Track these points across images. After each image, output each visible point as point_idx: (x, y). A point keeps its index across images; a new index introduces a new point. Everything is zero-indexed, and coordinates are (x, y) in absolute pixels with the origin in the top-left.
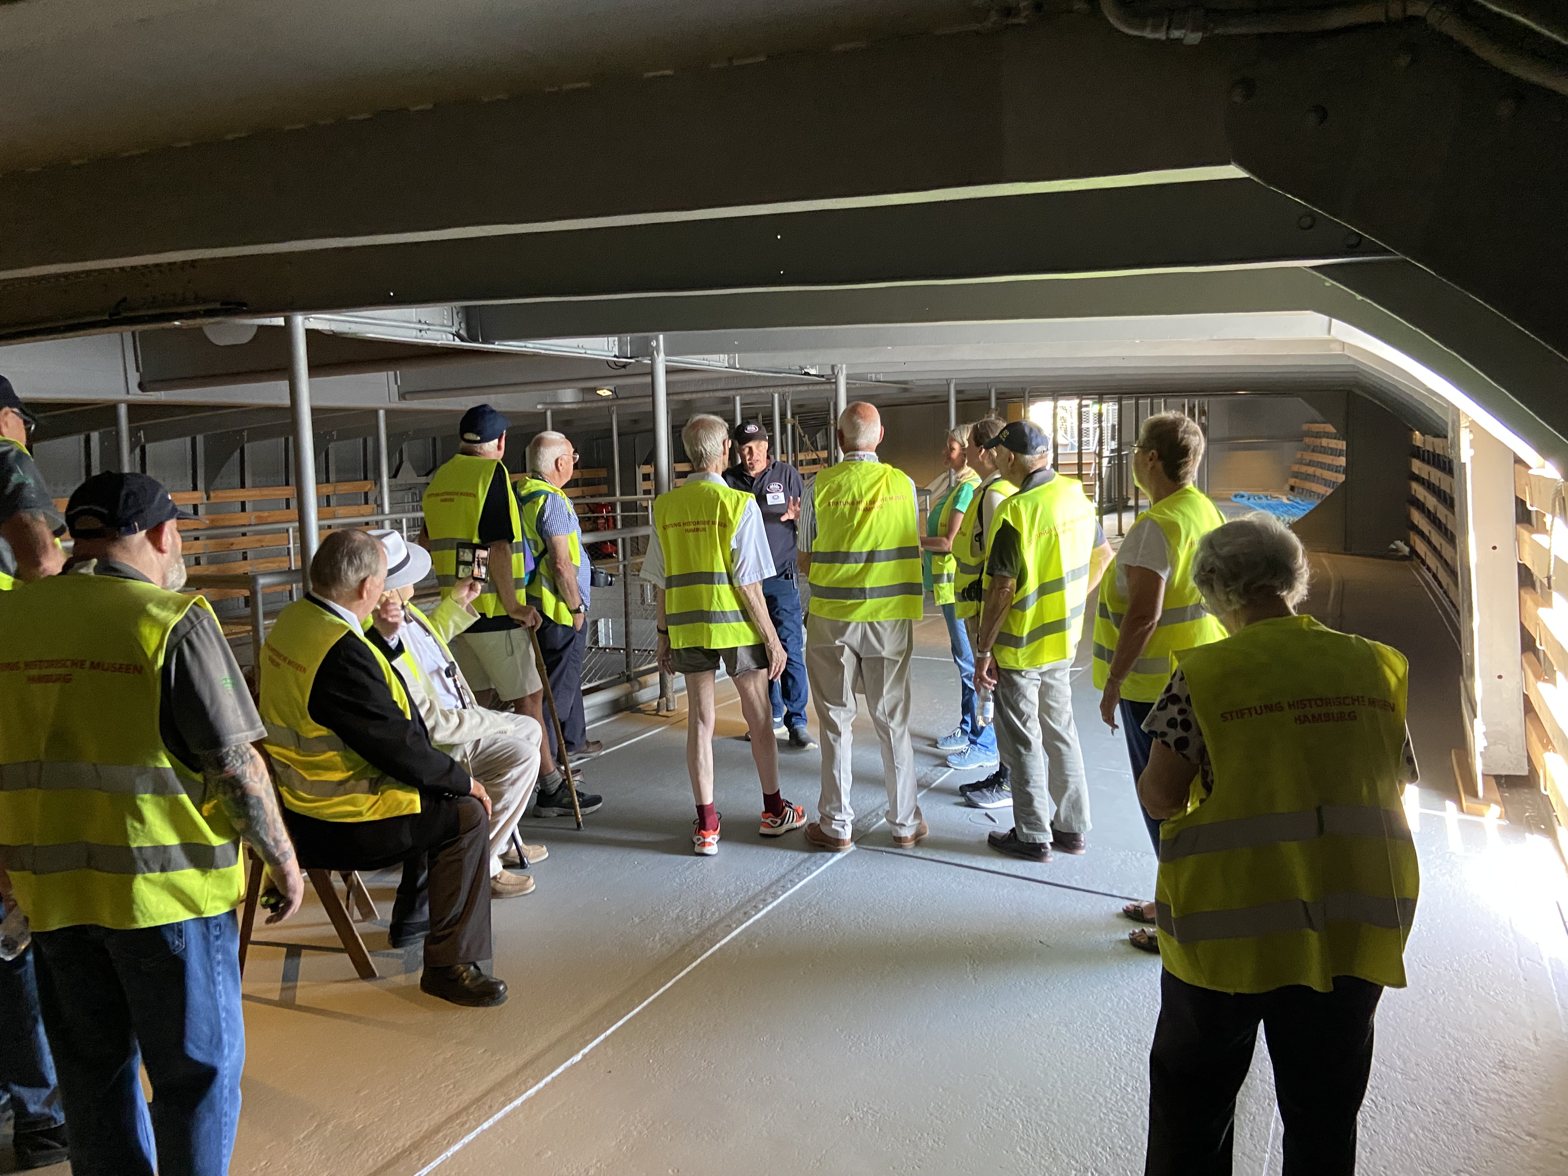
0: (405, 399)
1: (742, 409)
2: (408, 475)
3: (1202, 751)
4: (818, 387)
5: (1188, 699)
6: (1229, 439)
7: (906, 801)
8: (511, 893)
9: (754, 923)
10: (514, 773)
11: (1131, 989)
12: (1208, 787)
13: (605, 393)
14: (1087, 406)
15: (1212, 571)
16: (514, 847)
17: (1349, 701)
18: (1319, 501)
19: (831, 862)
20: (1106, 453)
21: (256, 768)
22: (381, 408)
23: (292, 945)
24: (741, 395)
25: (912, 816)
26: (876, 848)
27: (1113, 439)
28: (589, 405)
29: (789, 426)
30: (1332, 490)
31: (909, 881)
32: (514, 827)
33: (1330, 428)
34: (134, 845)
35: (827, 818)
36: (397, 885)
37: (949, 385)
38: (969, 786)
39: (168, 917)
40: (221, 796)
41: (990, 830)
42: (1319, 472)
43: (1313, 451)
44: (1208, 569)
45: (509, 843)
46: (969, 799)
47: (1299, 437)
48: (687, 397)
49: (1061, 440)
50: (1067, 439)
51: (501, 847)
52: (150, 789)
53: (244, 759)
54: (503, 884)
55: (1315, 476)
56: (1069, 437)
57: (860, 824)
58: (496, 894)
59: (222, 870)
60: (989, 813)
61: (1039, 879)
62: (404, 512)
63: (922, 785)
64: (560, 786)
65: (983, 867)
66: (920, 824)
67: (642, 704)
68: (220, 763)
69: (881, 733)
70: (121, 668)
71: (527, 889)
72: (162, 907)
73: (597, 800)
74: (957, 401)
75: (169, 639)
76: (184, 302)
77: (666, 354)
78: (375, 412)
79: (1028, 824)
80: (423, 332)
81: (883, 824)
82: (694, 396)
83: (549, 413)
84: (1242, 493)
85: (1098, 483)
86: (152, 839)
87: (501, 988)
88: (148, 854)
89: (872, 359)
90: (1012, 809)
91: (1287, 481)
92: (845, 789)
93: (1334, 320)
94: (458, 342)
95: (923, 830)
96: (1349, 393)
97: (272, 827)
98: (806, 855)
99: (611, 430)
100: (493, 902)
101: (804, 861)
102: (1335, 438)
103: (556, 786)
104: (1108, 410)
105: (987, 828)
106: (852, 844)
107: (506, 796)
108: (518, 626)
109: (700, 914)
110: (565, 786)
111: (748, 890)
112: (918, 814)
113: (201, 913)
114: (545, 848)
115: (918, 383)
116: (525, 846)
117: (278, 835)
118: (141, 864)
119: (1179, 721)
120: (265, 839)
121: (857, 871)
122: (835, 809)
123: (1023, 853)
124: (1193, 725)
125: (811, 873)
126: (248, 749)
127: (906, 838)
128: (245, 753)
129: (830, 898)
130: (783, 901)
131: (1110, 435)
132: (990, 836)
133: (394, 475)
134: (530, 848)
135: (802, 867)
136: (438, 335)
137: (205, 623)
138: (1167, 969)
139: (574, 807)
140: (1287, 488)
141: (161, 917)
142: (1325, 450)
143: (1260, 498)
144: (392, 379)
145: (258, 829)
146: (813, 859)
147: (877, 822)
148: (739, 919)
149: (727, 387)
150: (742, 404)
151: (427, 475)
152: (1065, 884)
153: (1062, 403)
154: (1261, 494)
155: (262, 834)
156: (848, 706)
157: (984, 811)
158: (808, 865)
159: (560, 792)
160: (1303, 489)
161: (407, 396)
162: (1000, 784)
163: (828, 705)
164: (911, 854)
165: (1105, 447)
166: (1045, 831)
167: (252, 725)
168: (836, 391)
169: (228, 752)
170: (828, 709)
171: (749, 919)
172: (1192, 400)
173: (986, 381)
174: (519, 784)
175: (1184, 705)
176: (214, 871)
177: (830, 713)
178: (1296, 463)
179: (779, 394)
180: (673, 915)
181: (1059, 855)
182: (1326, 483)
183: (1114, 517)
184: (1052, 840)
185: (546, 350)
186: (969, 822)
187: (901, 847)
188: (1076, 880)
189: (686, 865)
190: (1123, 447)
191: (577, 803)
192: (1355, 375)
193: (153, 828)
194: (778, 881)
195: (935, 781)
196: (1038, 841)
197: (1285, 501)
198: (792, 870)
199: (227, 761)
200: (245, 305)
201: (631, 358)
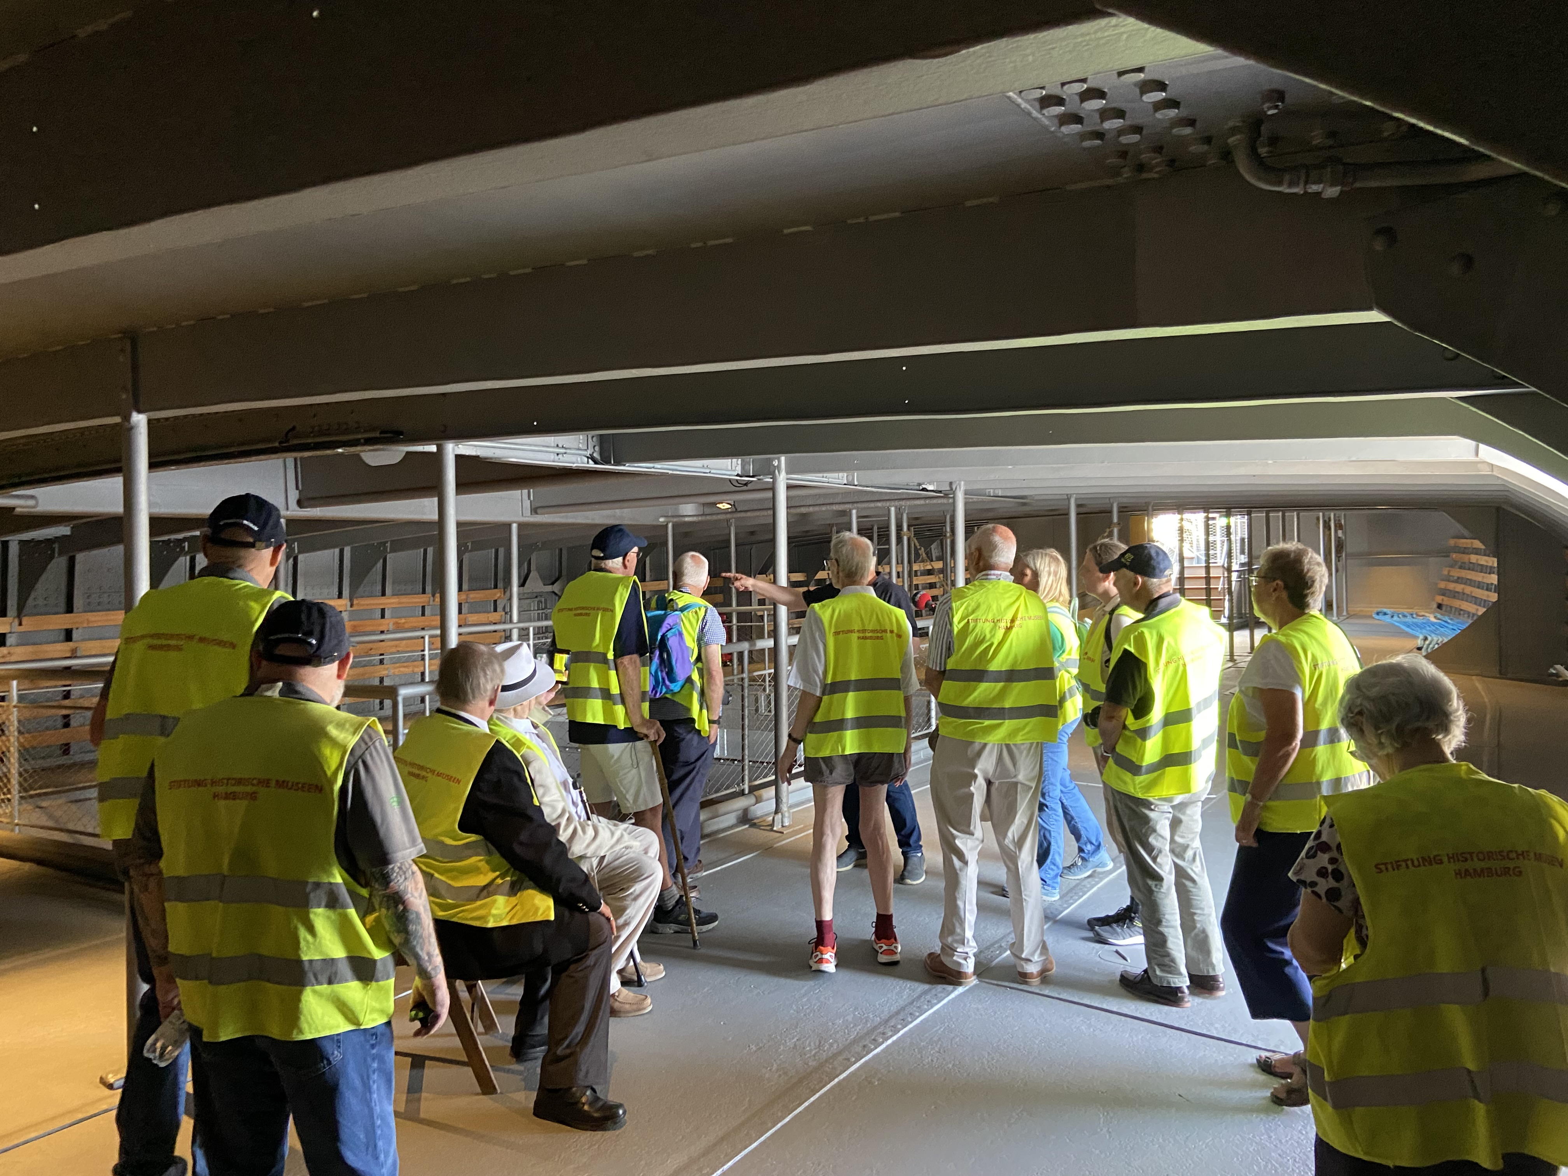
0: (537, 513)
1: (858, 522)
2: (536, 584)
3: (1356, 903)
4: (935, 501)
5: (1339, 846)
6: (1369, 554)
7: (1033, 935)
8: (628, 1012)
9: (873, 1057)
10: (637, 888)
11: (1280, 1151)
12: (1363, 942)
13: (724, 506)
14: (1214, 519)
15: (1360, 713)
16: (632, 963)
17: (1513, 855)
18: (1470, 622)
19: (952, 996)
20: (1235, 567)
21: (416, 883)
22: (515, 522)
23: (416, 1055)
24: (857, 509)
25: (1039, 951)
26: (999, 983)
27: (1242, 552)
28: (708, 518)
29: (905, 539)
30: (1485, 610)
31: (1036, 1021)
32: (633, 945)
33: (1478, 544)
34: (305, 958)
35: (949, 950)
36: (519, 998)
37: (1069, 499)
38: (1095, 919)
39: (330, 1029)
40: (384, 911)
41: (1121, 969)
42: (1468, 590)
43: (1461, 568)
44: (1356, 711)
45: (628, 960)
46: (1098, 934)
47: (1445, 553)
48: (803, 510)
49: (1186, 554)
50: (1194, 551)
51: (619, 964)
52: (323, 904)
53: (407, 875)
54: (620, 1002)
55: (1464, 594)
56: (1195, 549)
57: (982, 955)
58: (614, 1013)
59: (381, 983)
60: (1120, 949)
61: (1177, 1025)
62: (530, 621)
63: (1050, 917)
64: (677, 902)
65: (1115, 1010)
66: (1047, 959)
67: (758, 818)
68: (386, 879)
69: (1008, 863)
70: (303, 787)
71: (645, 1009)
72: (326, 1019)
73: (713, 918)
74: (1078, 514)
75: (348, 761)
76: (347, 431)
77: (787, 473)
78: (509, 526)
79: (1162, 966)
80: (560, 456)
81: (1007, 956)
82: (811, 509)
83: (670, 525)
84: (1385, 610)
85: (1227, 597)
86: (321, 953)
87: (621, 1112)
88: (318, 967)
89: (992, 477)
90: (1143, 946)
91: (1433, 600)
92: (969, 922)
93: (1481, 446)
94: (592, 465)
95: (1049, 966)
96: (1498, 509)
97: (426, 941)
98: (926, 987)
99: (729, 541)
100: (611, 1019)
101: (925, 993)
102: (1485, 555)
103: (673, 902)
104: (1236, 523)
105: (1118, 967)
106: (974, 977)
107: (628, 912)
108: (642, 739)
109: (817, 1044)
110: (682, 902)
111: (867, 1021)
112: (1044, 948)
113: (359, 1024)
114: (662, 967)
115: (1036, 498)
116: (643, 963)
117: (431, 950)
118: (311, 976)
119: (1330, 871)
120: (420, 953)
121: (980, 1007)
122: (957, 941)
123: (1158, 997)
124: (1346, 876)
125: (932, 1007)
126: (410, 865)
127: (1032, 973)
128: (408, 869)
129: (952, 1035)
130: (902, 1035)
131: (1238, 548)
132: (1122, 976)
133: (522, 584)
134: (648, 965)
135: (922, 999)
136: (573, 458)
137: (377, 744)
138: (1320, 1135)
139: (691, 925)
140: (1435, 606)
141: (324, 1029)
142: (1473, 567)
143: (1404, 616)
144: (525, 496)
145: (415, 943)
146: (934, 992)
147: (1000, 954)
148: (858, 1053)
149: (844, 501)
150: (858, 517)
151: (553, 584)
152: (1204, 1032)
153: (1187, 516)
154: (1406, 611)
155: (418, 949)
156: (976, 835)
157: (1114, 948)
158: (928, 997)
159: (677, 908)
160: (1451, 607)
161: (539, 511)
162: (1132, 920)
163: (954, 832)
164: (1037, 991)
165: (1234, 561)
166: (1180, 974)
167: (413, 843)
168: (954, 504)
169: (393, 868)
170: (954, 837)
171: (868, 1053)
172: (1327, 513)
173: (1109, 496)
174: (642, 900)
175: (1335, 854)
176: (374, 984)
177: (957, 842)
178: (1443, 580)
179: (896, 507)
180: (790, 1044)
181: (1198, 1000)
182: (1476, 601)
183: (1246, 633)
184: (1188, 983)
185: (673, 470)
186: (1099, 959)
187: (1026, 983)
188: (1216, 1029)
189: (803, 991)
190: (1254, 561)
191: (694, 921)
192: (1506, 493)
193: (323, 941)
194: (897, 1013)
195: (1062, 912)
196: (1173, 985)
197: (1433, 619)
198: (912, 1003)
199: (393, 877)
200: (401, 433)
201: (753, 477)
